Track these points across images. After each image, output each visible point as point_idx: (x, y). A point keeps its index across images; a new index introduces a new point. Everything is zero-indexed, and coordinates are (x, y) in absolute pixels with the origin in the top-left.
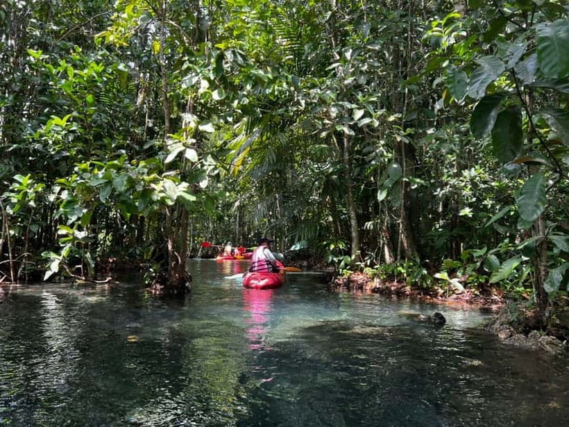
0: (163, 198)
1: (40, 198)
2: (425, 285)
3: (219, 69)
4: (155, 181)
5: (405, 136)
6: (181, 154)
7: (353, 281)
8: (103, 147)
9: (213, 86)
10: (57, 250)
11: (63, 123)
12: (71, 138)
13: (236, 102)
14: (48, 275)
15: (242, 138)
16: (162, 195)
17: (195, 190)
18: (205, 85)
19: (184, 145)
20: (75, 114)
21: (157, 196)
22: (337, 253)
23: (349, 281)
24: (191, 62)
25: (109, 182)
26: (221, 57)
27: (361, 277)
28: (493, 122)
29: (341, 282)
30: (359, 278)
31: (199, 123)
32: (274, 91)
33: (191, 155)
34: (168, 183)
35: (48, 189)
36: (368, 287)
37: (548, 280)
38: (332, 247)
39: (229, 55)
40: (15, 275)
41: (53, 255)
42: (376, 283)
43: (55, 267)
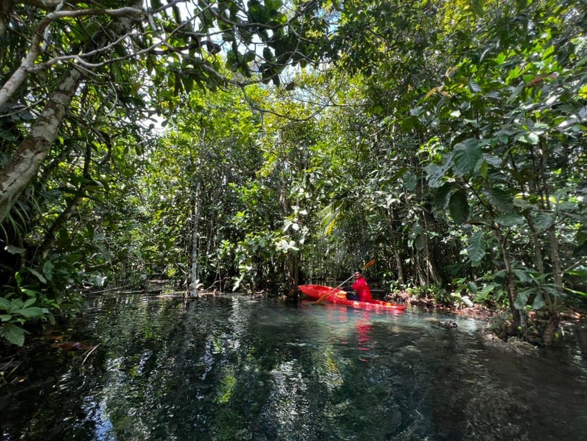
0: (282, 250)
1: (232, 251)
2: (446, 301)
3: (308, 183)
4: (278, 241)
5: (419, 207)
6: (291, 227)
7: (399, 297)
8: (260, 225)
9: (306, 190)
10: (239, 276)
11: (243, 214)
12: (246, 221)
13: (318, 198)
14: (234, 288)
15: (330, 214)
16: (281, 248)
17: (298, 245)
18: (302, 190)
19: (292, 222)
20: (248, 210)
21: (278, 248)
22: (388, 278)
23: (397, 296)
24: (295, 180)
25: (257, 243)
26: (308, 177)
27: (404, 294)
28: (449, 199)
29: (392, 297)
30: (403, 295)
31: (299, 210)
32: (339, 190)
33: (296, 227)
34: (283, 242)
35: (236, 246)
36: (409, 301)
37: (517, 301)
38: (385, 275)
39: (312, 175)
40: (222, 288)
41: (237, 279)
42: (414, 298)
43: (237, 285)
